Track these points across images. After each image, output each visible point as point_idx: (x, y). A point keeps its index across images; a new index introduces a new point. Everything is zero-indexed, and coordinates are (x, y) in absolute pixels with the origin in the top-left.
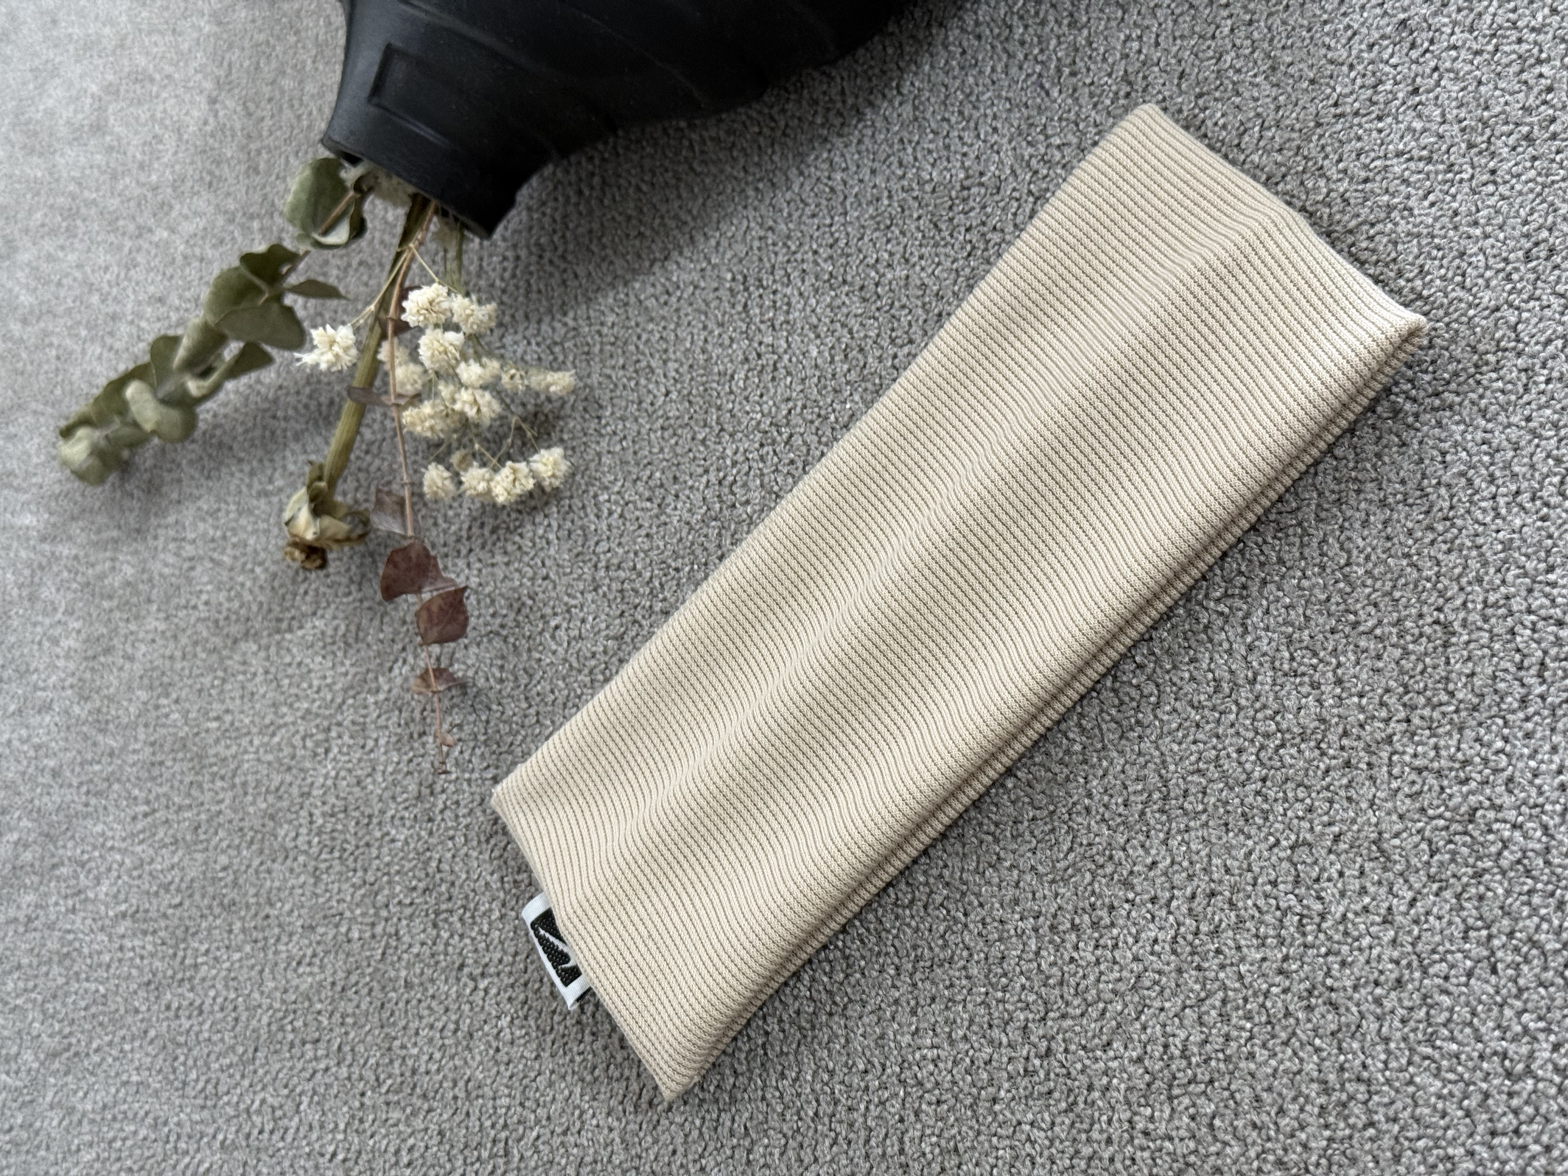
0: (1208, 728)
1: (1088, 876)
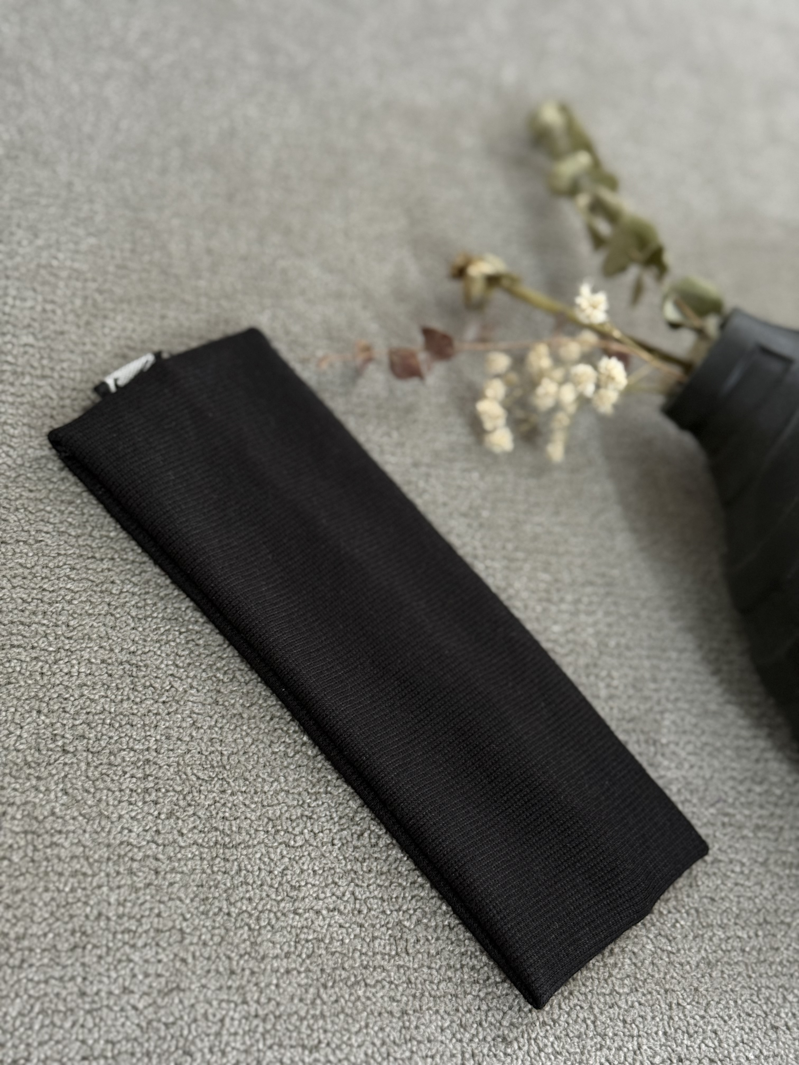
0: (268, 879)
1: (179, 789)
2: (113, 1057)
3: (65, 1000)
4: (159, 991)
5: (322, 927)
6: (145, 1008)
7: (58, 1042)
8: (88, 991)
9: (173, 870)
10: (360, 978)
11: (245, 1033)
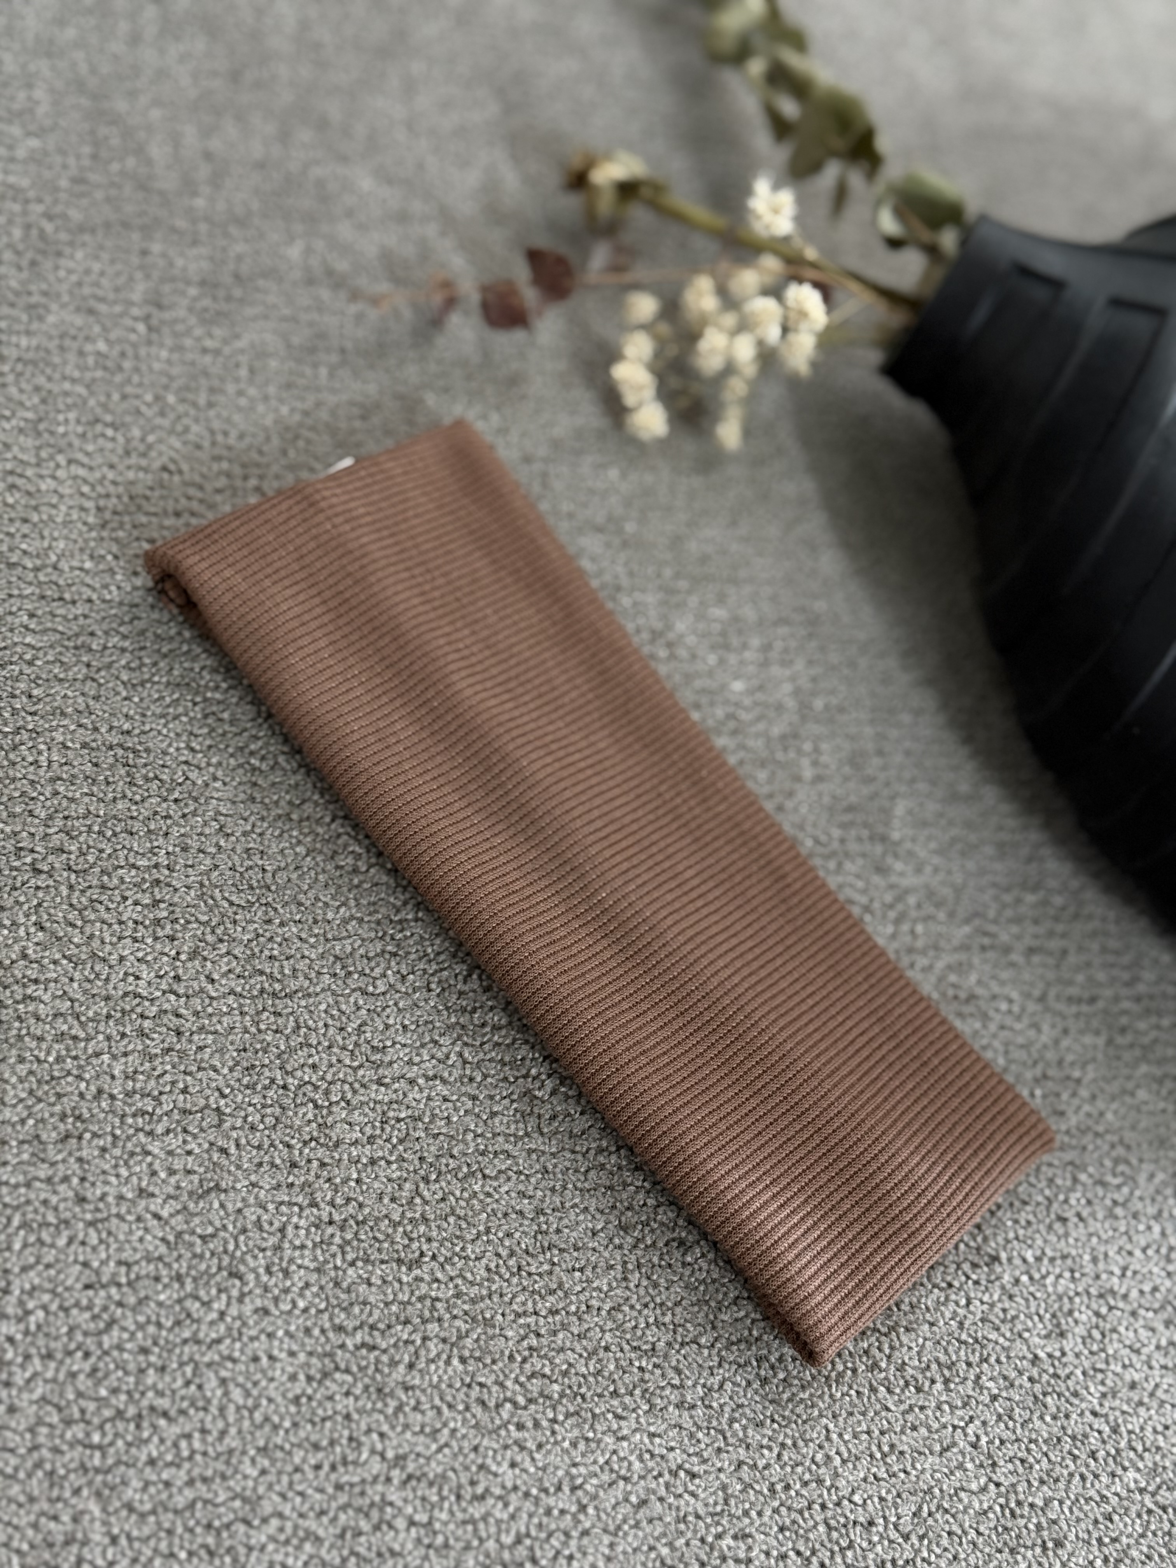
2: (130, 1284)
3: (56, 1209)
4: (191, 1194)
5: (418, 1101)
6: (172, 1215)
7: (48, 1266)
8: (89, 1195)
9: (202, 1029)
10: (475, 1167)
11: (315, 1245)
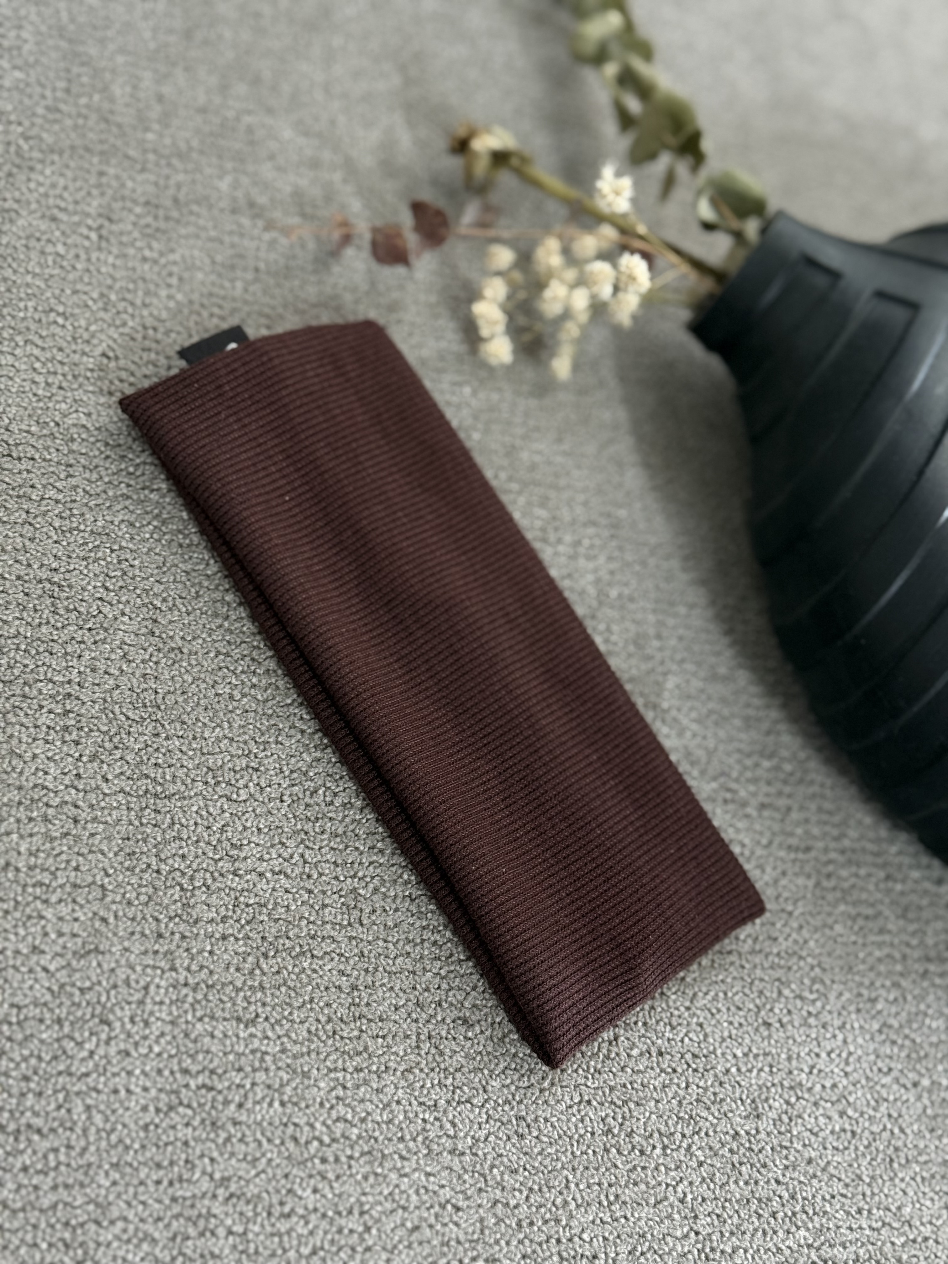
0: (205, 834)
1: (104, 729)
4: (75, 953)
5: (265, 891)
6: (57, 970)
9: (95, 819)
